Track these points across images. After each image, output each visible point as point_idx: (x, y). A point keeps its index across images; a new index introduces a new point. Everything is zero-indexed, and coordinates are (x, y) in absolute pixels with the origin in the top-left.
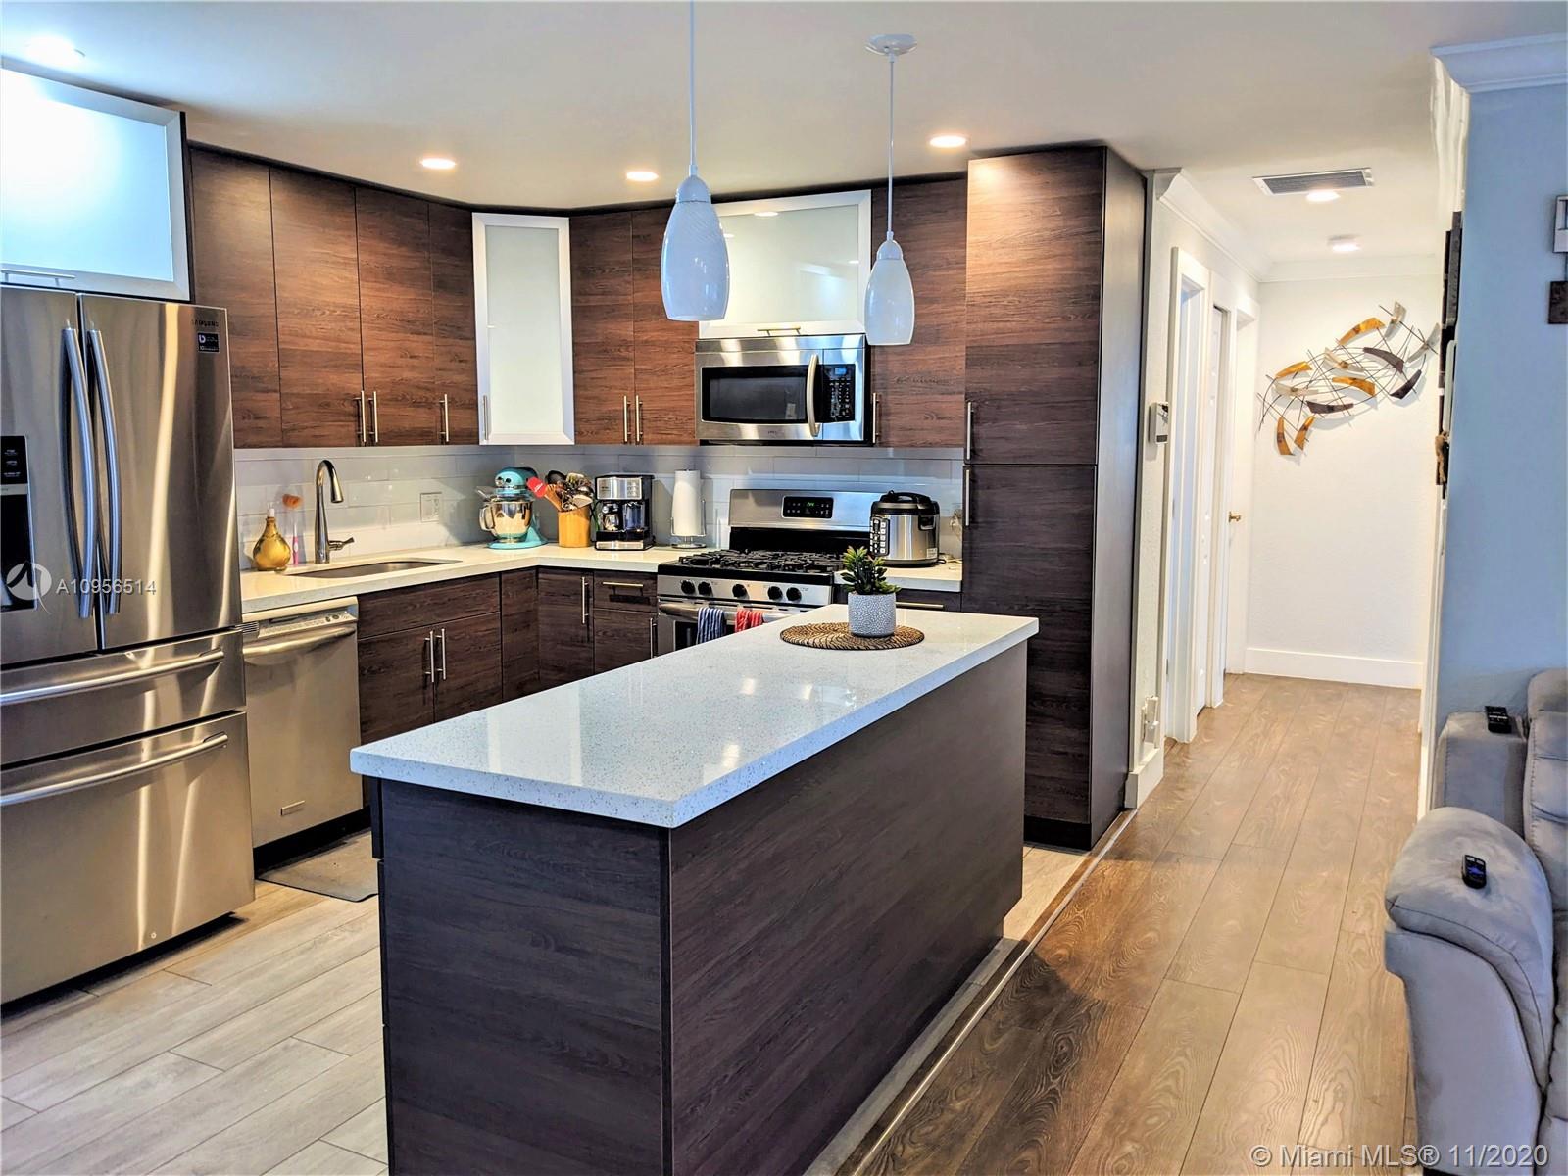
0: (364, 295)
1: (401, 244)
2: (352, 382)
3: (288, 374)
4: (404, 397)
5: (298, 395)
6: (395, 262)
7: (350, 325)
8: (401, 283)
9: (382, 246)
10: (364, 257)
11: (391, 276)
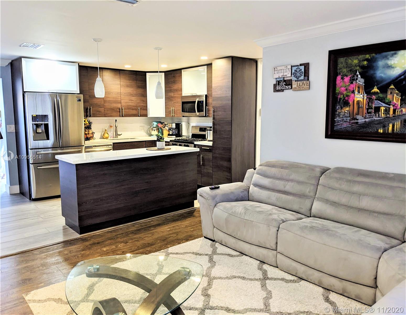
0: (122, 90)
1: (130, 80)
2: (119, 106)
3: (106, 104)
4: (130, 108)
5: (107, 108)
6: (129, 84)
7: (119, 95)
8: (130, 87)
9: (125, 81)
10: (121, 83)
11: (127, 86)
